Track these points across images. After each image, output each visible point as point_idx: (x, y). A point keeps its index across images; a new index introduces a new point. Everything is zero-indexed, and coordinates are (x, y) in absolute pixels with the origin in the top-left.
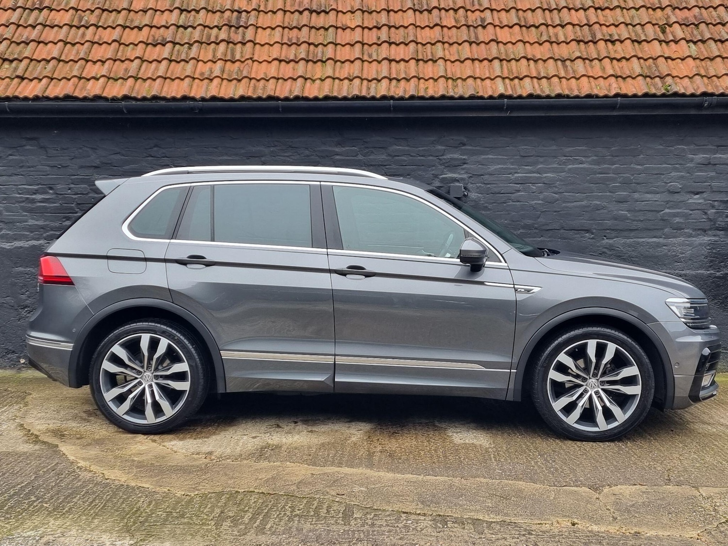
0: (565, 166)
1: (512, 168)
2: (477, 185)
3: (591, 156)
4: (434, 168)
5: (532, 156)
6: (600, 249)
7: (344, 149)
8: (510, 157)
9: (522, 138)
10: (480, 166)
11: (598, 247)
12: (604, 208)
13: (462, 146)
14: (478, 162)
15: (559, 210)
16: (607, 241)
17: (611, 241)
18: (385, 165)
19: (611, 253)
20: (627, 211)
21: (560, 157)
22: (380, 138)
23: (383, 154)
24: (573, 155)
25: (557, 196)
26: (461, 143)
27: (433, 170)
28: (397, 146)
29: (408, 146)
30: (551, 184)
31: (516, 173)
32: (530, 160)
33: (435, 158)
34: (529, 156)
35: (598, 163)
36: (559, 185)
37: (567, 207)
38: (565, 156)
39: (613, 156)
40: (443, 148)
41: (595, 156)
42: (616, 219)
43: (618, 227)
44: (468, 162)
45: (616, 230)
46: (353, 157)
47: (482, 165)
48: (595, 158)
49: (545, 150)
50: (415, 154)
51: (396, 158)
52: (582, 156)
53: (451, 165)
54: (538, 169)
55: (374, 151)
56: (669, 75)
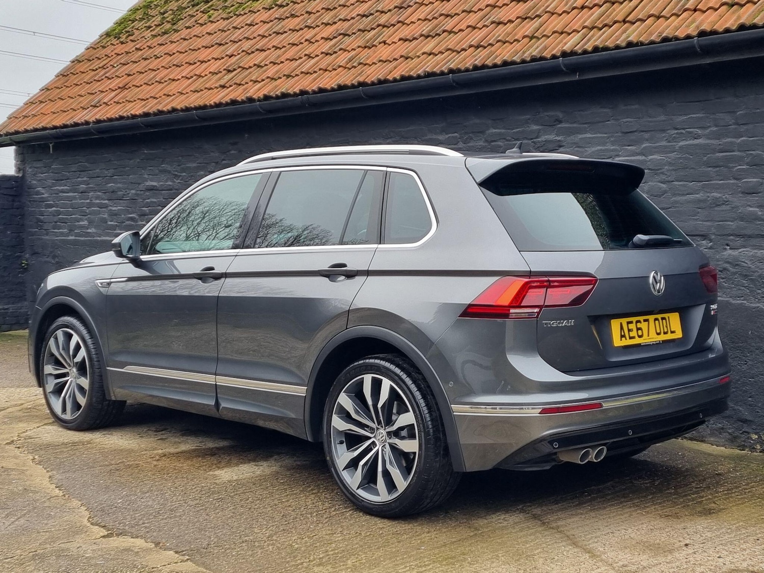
0: (675, 144)
1: (614, 149)
3: (710, 127)
5: (635, 131)
6: (720, 263)
7: (447, 136)
8: (610, 135)
9: (625, 108)
10: (576, 149)
11: (718, 260)
12: (725, 202)
13: (558, 124)
14: (575, 143)
15: (669, 206)
16: (730, 252)
17: (735, 253)
19: (734, 270)
20: (758, 207)
21: (669, 131)
22: (477, 121)
23: (481, 139)
24: (686, 127)
25: (664, 186)
26: (557, 120)
28: (495, 129)
29: (504, 128)
30: (658, 170)
31: (618, 156)
32: (633, 137)
33: (530, 142)
34: (631, 132)
35: (718, 136)
36: (668, 170)
37: (676, 202)
38: (677, 129)
39: (738, 124)
40: (538, 127)
41: (716, 126)
42: (742, 219)
43: (743, 232)
44: (564, 144)
45: (743, 236)
46: (455, 145)
47: (578, 147)
48: (715, 129)
49: (651, 122)
50: (510, 138)
51: (493, 144)
52: (697, 128)
53: (546, 149)
54: (643, 149)
55: (473, 136)
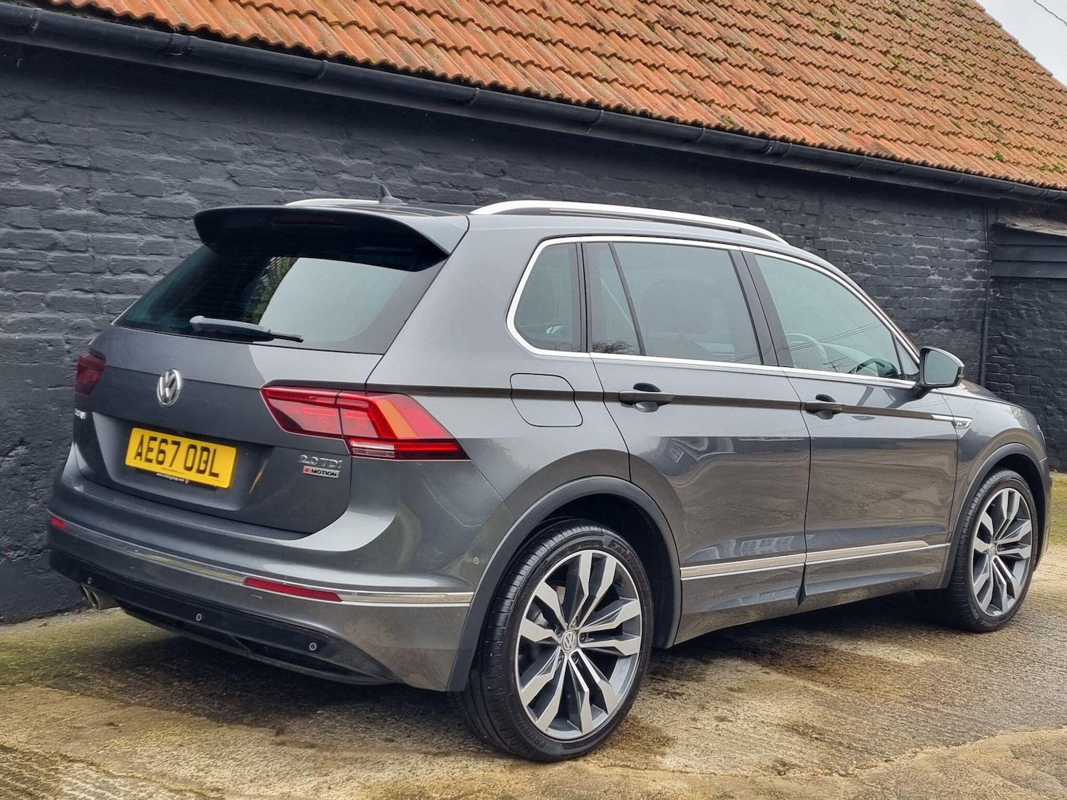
9: (565, 171)
22: (403, 149)
26: (502, 171)
28: (425, 165)
29: (439, 167)
33: (471, 192)
40: (482, 176)
46: (366, 177)
49: (588, 193)
50: (447, 183)
51: (424, 187)
55: (394, 171)
56: (713, 101)
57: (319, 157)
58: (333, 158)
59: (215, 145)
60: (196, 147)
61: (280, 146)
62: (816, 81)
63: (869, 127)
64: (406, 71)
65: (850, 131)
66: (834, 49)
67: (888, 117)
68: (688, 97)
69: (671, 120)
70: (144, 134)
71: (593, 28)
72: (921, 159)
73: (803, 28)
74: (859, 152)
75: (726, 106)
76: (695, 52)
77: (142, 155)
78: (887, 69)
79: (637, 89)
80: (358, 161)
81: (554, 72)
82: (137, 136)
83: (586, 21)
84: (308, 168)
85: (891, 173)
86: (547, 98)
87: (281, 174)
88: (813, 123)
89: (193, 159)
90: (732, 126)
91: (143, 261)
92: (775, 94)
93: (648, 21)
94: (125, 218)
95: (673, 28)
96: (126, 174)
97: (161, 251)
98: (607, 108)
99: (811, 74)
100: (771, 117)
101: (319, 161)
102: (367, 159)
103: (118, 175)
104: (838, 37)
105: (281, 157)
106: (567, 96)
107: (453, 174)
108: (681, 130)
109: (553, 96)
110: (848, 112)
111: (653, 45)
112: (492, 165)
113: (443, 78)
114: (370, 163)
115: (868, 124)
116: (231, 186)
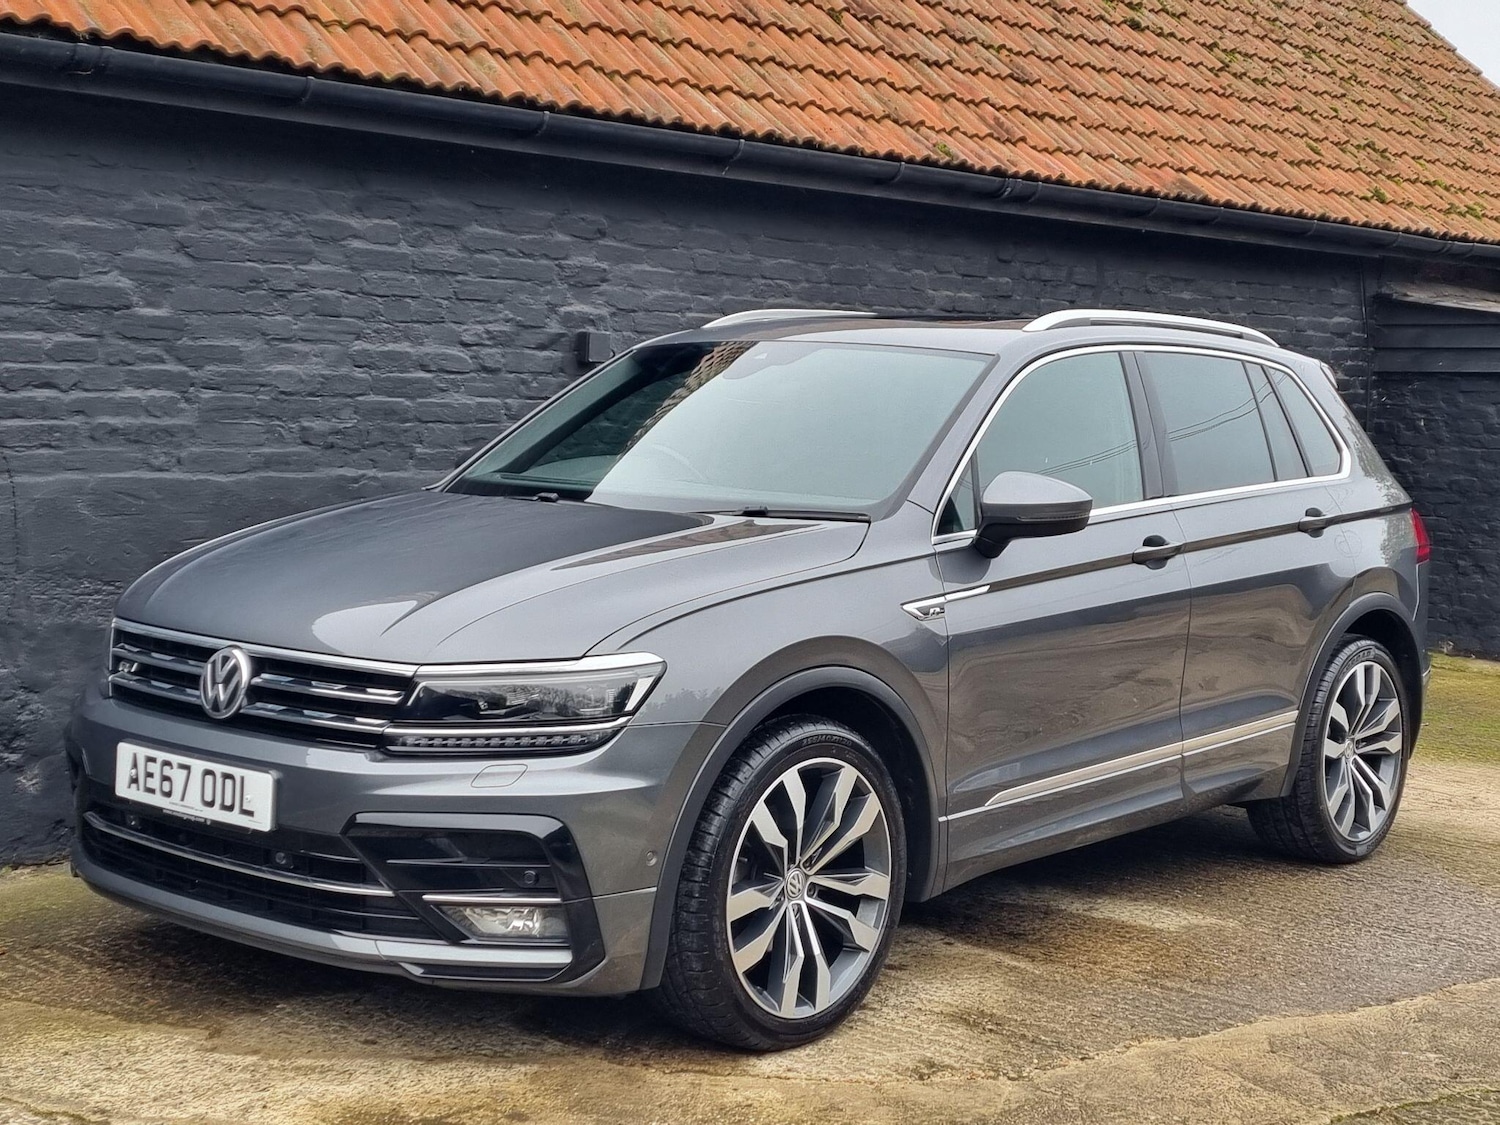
0: (763, 300)
1: (681, 297)
2: (624, 333)
3: (800, 281)
4: (549, 287)
5: (714, 273)
7: (369, 223)
8: (678, 272)
9: (698, 230)
10: (629, 289)
13: (599, 238)
14: (627, 279)
18: (456, 274)
21: (755, 280)
22: (446, 203)
23: (450, 243)
24: (774, 276)
26: (599, 231)
27: (547, 293)
28: (481, 225)
29: (503, 227)
31: (689, 309)
32: (711, 280)
33: (551, 263)
34: (709, 272)
35: (810, 297)
38: (765, 278)
39: (831, 283)
40: (568, 239)
41: (808, 281)
44: (610, 276)
46: (390, 245)
47: (633, 286)
48: (807, 285)
49: (733, 260)
50: (514, 250)
51: (477, 256)
52: (786, 280)
53: (580, 283)
54: (723, 303)
55: (433, 234)
56: (922, 123)
57: (315, 217)
58: (336, 218)
59: (156, 202)
60: (129, 206)
61: (255, 202)
62: (1092, 90)
63: (1172, 155)
64: (438, 90)
65: (1139, 163)
66: (1127, 43)
67: (1205, 141)
68: (883, 118)
69: (852, 151)
70: (49, 188)
71: (742, 21)
72: (1250, 202)
73: (1081, 14)
74: (1150, 193)
75: (944, 130)
76: (902, 52)
77: (46, 220)
78: (1211, 70)
79: (802, 108)
80: (377, 221)
81: (672, 86)
82: (37, 191)
83: (731, 11)
84: (299, 233)
85: (1202, 222)
86: (658, 124)
87: (257, 242)
88: (1081, 151)
89: (125, 223)
90: (947, 158)
91: (51, 371)
92: (1025, 112)
93: (832, 9)
94: (22, 310)
95: (870, 18)
96: (24, 246)
97: (79, 356)
98: (751, 137)
99: (1087, 81)
100: (1014, 144)
101: (315, 223)
102: (390, 218)
103: (11, 248)
104: (1135, 26)
105: (258, 217)
106: (688, 120)
107: (523, 237)
108: (866, 166)
109: (667, 120)
110: (1141, 135)
111: (836, 44)
112: (583, 223)
113: (495, 98)
114: (395, 223)
115: (1169, 151)
116: (183, 261)
